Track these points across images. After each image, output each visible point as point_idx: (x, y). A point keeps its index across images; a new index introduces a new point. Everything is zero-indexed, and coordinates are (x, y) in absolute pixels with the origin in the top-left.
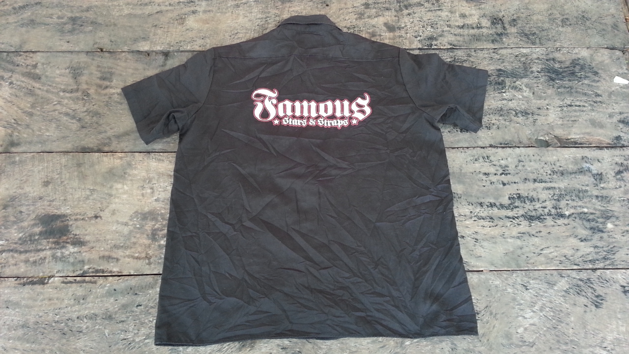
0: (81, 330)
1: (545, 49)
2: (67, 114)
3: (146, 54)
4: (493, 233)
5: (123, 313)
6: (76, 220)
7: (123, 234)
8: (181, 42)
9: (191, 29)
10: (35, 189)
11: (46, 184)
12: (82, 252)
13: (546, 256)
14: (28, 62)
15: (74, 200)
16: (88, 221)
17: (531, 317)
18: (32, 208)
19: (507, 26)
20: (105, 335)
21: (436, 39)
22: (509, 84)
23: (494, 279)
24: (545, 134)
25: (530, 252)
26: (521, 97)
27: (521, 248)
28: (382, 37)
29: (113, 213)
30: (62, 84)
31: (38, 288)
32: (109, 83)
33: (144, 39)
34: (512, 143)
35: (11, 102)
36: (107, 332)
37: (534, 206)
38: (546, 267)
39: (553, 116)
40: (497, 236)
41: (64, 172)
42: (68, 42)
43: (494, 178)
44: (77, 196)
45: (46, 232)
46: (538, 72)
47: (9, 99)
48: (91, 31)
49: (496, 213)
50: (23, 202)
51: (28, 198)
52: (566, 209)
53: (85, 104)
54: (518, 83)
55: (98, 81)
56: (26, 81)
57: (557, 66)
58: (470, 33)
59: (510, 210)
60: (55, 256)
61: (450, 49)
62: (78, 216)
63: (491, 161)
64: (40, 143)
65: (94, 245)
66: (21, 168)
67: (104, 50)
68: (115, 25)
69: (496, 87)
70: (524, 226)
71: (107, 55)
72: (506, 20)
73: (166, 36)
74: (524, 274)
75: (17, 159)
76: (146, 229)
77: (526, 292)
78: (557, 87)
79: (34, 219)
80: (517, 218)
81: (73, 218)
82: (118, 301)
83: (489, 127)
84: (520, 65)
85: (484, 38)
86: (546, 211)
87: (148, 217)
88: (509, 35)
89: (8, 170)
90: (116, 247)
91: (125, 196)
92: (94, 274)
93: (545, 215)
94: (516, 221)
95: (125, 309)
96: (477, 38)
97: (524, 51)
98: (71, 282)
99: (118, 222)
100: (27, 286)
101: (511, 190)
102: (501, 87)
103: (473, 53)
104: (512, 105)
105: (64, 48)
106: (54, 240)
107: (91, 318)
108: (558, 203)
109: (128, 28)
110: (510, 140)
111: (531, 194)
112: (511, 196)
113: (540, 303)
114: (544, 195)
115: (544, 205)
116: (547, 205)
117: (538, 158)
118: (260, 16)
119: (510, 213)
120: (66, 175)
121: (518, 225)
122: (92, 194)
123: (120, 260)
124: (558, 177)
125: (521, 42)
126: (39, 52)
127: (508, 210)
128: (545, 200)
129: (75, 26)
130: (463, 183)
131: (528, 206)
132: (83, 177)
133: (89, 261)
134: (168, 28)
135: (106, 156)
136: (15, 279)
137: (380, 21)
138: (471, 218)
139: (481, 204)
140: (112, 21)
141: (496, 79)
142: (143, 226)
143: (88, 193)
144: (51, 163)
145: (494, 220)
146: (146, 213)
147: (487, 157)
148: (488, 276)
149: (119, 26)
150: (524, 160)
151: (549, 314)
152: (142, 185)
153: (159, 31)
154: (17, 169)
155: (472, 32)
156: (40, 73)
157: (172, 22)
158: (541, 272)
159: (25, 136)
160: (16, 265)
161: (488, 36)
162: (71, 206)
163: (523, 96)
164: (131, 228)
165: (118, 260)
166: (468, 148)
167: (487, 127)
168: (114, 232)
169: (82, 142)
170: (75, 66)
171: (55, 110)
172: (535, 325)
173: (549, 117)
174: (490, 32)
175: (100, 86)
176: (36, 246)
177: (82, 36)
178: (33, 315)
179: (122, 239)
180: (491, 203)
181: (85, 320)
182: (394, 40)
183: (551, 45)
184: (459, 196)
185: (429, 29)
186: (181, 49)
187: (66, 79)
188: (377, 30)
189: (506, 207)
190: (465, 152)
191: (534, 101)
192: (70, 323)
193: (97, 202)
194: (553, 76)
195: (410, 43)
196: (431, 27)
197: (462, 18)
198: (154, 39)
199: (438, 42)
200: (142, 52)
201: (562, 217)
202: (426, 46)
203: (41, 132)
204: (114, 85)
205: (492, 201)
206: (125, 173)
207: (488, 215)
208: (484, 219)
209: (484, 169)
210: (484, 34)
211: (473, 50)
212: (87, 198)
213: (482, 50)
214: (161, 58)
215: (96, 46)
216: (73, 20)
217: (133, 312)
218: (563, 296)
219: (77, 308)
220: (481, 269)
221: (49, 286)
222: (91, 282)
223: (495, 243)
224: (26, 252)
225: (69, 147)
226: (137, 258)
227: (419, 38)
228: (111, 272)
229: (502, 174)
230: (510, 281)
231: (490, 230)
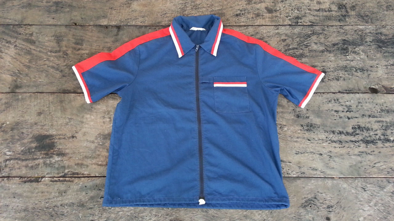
0: (63, 214)
1: (375, 26)
2: (53, 67)
3: (106, 27)
4: (341, 152)
5: (91, 203)
6: (59, 139)
7: (91, 149)
8: (128, 19)
9: (135, 11)
10: (32, 117)
11: (39, 114)
12: (63, 160)
13: (378, 169)
14: (27, 32)
15: (58, 125)
16: (68, 139)
17: (368, 210)
18: (30, 130)
19: (349, 10)
20: (79, 217)
21: (301, 19)
22: (351, 50)
23: (343, 184)
24: (376, 84)
25: (367, 165)
26: (359, 59)
27: (361, 163)
28: (264, 17)
29: (85, 134)
30: (49, 47)
31: (35, 184)
32: (80, 47)
33: (104, 17)
34: (354, 90)
35: (16, 59)
36: (80, 215)
37: (369, 133)
38: (378, 176)
39: (381, 72)
40: (345, 154)
41: (51, 106)
42: (53, 19)
43: (342, 115)
44: (60, 123)
45: (39, 146)
46: (370, 42)
47: (14, 56)
48: (68, 12)
49: (344, 138)
50: (24, 126)
51: (28, 123)
52: (391, 136)
53: (65, 60)
54: (357, 49)
55: (73, 45)
56: (25, 45)
57: (383, 38)
58: (324, 14)
59: (353, 137)
60: (46, 163)
61: (311, 25)
62: (61, 136)
63: (339, 102)
64: (35, 86)
65: (72, 156)
66: (22, 103)
67: (77, 24)
68: (84, 7)
69: (342, 52)
70: (363, 147)
71: (79, 27)
72: (348, 6)
73: (118, 15)
74: (363, 180)
75: (20, 97)
76: (106, 146)
77: (364, 193)
78: (384, 52)
79: (32, 138)
80: (358, 142)
81: (57, 137)
82: (88, 194)
83: (338, 79)
84: (358, 37)
85: (334, 18)
86: (378, 137)
87: (108, 137)
88: (350, 16)
89: (14, 104)
90: (86, 157)
91: (92, 123)
92: (72, 176)
93: (377, 140)
94: (357, 144)
95: (92, 200)
96: (329, 18)
97: (361, 27)
98: (56, 181)
99: (87, 141)
100: (27, 183)
101: (353, 122)
102: (345, 52)
103: (326, 29)
104: (353, 64)
105: (50, 23)
106: (45, 152)
107: (70, 206)
108: (385, 131)
109: (93, 10)
110: (352, 88)
111: (367, 125)
112: (353, 127)
113: (375, 201)
114: (376, 126)
115: (376, 133)
116: (378, 133)
117: (372, 100)
118: (181, 2)
119: (353, 139)
120: (52, 108)
121: (359, 146)
122: (70, 121)
123: (89, 166)
124: (385, 114)
125: (358, 21)
126: (34, 25)
127: (352, 137)
128: (377, 130)
129: (57, 8)
130: (321, 117)
131: (365, 134)
132: (64, 110)
133: (69, 167)
134: (120, 9)
135: (79, 96)
136: (19, 178)
137: (262, 6)
138: (327, 141)
139: (333, 132)
140: (83, 4)
141: (342, 46)
142: (104, 143)
143: (67, 121)
144: (43, 100)
145: (342, 143)
146: (106, 135)
147: (337, 99)
148: (339, 182)
149: (87, 8)
150: (362, 102)
151: (381, 208)
152: (103, 116)
153: (114, 12)
154: (20, 104)
155: (325, 14)
156: (34, 40)
157: (122, 5)
158: (374, 179)
159: (25, 81)
160: (19, 169)
161: (336, 17)
162: (56, 129)
163: (360, 58)
164: (96, 145)
165: (87, 166)
166: (324, 93)
167: (336, 79)
168: (85, 148)
169: (63, 86)
170: (58, 35)
171: (45, 64)
172: (371, 216)
173: (379, 73)
174: (337, 14)
175: (75, 49)
176: (33, 156)
177: (62, 15)
178: (31, 203)
179: (90, 152)
180: (340, 131)
181: (66, 207)
182: (272, 18)
183: (379, 24)
184: (318, 126)
185: (296, 12)
186: (129, 24)
187: (52, 44)
188: (261, 12)
189: (350, 134)
190: (322, 96)
191: (368, 62)
192: (56, 209)
193: (73, 127)
194: (381, 45)
195: (283, 21)
196: (298, 10)
197: (318, 4)
198: (110, 17)
199: (302, 20)
200: (102, 26)
201: (388, 141)
202: (294, 23)
203: (35, 79)
204: (84, 48)
205: (341, 130)
206: (92, 107)
207: (338, 139)
208: (335, 142)
209: (335, 108)
210: (333, 15)
211: (326, 26)
212: (67, 124)
213: (332, 26)
214: (115, 30)
215: (72, 21)
216: (57, 3)
217: (98, 202)
218: (391, 196)
219: (60, 198)
220: (334, 177)
221: (42, 184)
222: (69, 181)
223: (343, 159)
224: (26, 160)
225: (54, 89)
226: (100, 165)
227: (289, 18)
228: (83, 174)
229: (347, 112)
230: (354, 185)
231: (340, 150)
